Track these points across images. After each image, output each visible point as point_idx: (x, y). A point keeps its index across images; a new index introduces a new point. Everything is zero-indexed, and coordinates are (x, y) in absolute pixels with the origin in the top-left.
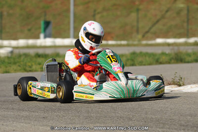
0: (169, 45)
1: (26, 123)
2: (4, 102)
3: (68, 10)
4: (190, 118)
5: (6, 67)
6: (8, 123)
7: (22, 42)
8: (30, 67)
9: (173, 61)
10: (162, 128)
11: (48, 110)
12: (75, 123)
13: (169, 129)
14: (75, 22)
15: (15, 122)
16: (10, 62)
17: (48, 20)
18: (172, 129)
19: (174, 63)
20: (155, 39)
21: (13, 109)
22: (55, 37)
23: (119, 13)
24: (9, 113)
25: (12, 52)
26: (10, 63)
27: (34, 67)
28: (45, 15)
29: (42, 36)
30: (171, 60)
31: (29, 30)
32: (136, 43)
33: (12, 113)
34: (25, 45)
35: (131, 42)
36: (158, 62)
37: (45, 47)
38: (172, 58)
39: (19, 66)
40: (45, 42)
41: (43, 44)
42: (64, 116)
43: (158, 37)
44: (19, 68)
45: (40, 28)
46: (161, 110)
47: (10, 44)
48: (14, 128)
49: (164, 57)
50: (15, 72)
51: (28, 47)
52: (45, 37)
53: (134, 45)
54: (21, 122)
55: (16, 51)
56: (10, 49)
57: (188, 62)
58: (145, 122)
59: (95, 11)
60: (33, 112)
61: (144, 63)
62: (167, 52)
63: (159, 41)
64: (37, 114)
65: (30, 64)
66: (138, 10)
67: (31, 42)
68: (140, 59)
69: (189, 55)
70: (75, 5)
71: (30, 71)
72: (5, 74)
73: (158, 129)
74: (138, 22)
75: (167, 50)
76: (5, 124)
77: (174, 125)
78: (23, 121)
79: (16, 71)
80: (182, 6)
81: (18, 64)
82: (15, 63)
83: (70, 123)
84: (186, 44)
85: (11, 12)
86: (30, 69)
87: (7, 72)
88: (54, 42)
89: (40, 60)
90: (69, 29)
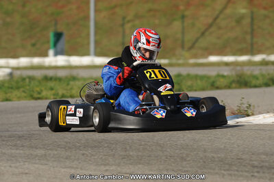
0: (227, 64)
1: (42, 164)
2: (10, 137)
3: (87, 18)
4: (264, 156)
5: (6, 93)
6: (18, 164)
7: (24, 61)
8: (39, 93)
9: (234, 85)
10: (228, 170)
11: (70, 148)
12: (108, 164)
13: (237, 171)
14: (96, 34)
15: (26, 163)
16: (10, 86)
17: (59, 30)
18: (242, 171)
19: (236, 88)
20: (207, 57)
21: (23, 146)
22: (69, 54)
23: (157, 22)
24: (18, 151)
25: (11, 75)
26: (12, 88)
27: (44, 93)
28: (56, 24)
29: (51, 52)
30: (231, 83)
31: (34, 45)
32: (181, 62)
33: (21, 152)
34: (29, 65)
35: (174, 61)
36: (214, 86)
37: (56, 68)
38: (233, 81)
39: (24, 92)
40: (56, 61)
41: (53, 64)
42: (93, 155)
43: (212, 54)
44: (24, 94)
45: (48, 42)
46: (225, 147)
47: (8, 63)
48: (27, 171)
49: (222, 80)
50: (19, 100)
51: (33, 68)
52: (56, 54)
53: (179, 65)
54: (35, 163)
55: (18, 73)
56: (8, 71)
57: (255, 86)
58: (205, 162)
59: (124, 18)
60: (50, 149)
61: (195, 88)
62: (225, 74)
63: (213, 59)
64: (56, 153)
65: (38, 89)
66: (183, 17)
67: (36, 61)
68: (189, 83)
69: (256, 78)
70: (96, 11)
71: (39, 98)
72: (6, 103)
73: (223, 172)
74: (183, 33)
75: (226, 72)
76: (13, 165)
77: (244, 166)
78: (37, 161)
79: (19, 98)
80: (243, 11)
81: (22, 89)
82: (18, 88)
83: (101, 165)
84: (250, 63)
85: (8, 20)
86: (39, 96)
87: (7, 100)
88: (68, 61)
89: (51, 84)
90: (88, 44)
